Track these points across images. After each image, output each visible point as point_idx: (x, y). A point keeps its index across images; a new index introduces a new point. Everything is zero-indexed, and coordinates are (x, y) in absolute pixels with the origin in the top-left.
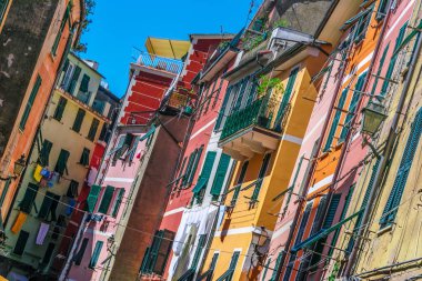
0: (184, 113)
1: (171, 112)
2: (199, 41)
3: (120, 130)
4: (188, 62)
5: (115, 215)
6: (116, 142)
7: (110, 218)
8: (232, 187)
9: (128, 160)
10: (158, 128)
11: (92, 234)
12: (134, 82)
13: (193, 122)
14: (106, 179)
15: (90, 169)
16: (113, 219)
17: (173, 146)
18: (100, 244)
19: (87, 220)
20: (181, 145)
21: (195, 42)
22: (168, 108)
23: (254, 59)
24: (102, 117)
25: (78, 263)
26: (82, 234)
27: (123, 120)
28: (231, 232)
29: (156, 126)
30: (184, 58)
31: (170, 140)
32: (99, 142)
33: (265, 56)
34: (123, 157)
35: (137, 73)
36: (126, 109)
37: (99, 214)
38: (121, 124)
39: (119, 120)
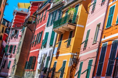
0: (33, 23)
1: (30, 23)
2: (33, 3)
3: (12, 29)
4: (30, 9)
5: (14, 53)
6: (12, 32)
7: (12, 54)
8: (57, 42)
9: (16, 37)
10: (26, 27)
11: (7, 59)
12: (15, 16)
13: (36, 25)
14: (10, 43)
15: (3, 41)
16: (14, 54)
17: (31, 32)
18: (10, 62)
19: (5, 55)
20: (33, 32)
21: (32, 3)
22: (29, 22)
23: (60, 4)
24: (5, 26)
25: (4, 68)
26: (4, 59)
27: (13, 26)
28: (60, 55)
29: (25, 27)
30: (29, 8)
31: (30, 31)
32: (5, 33)
33: (63, 3)
34: (15, 37)
35: (16, 13)
36: (14, 23)
37: (9, 53)
38: (13, 28)
39: (12, 26)
